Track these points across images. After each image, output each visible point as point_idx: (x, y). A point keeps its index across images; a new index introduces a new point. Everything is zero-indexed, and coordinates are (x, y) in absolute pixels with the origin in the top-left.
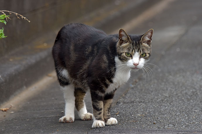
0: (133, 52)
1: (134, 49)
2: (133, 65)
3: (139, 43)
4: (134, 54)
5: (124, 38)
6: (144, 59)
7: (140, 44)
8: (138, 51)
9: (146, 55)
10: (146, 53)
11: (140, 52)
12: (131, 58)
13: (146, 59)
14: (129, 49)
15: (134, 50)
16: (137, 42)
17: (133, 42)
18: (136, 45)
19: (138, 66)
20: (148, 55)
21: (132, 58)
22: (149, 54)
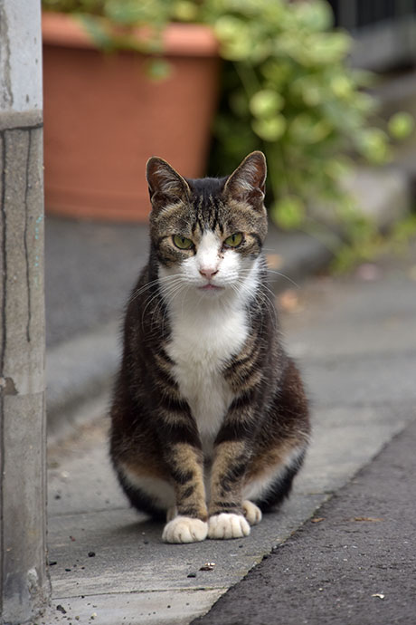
0: (198, 230)
1: (200, 221)
2: (199, 275)
3: (216, 201)
4: (199, 240)
5: (168, 189)
6: (237, 252)
7: (221, 204)
8: (213, 229)
9: (243, 241)
10: (242, 233)
11: (221, 229)
12: (191, 253)
13: (243, 252)
14: (182, 224)
15: (198, 226)
16: (211, 198)
17: (198, 198)
18: (207, 206)
19: (215, 277)
20: (249, 240)
21: (195, 253)
22: (253, 235)
